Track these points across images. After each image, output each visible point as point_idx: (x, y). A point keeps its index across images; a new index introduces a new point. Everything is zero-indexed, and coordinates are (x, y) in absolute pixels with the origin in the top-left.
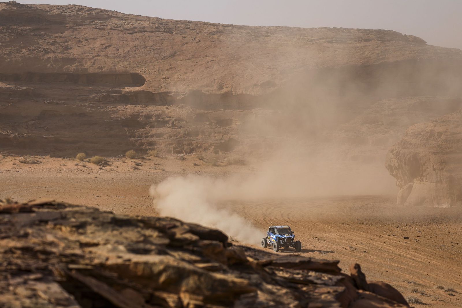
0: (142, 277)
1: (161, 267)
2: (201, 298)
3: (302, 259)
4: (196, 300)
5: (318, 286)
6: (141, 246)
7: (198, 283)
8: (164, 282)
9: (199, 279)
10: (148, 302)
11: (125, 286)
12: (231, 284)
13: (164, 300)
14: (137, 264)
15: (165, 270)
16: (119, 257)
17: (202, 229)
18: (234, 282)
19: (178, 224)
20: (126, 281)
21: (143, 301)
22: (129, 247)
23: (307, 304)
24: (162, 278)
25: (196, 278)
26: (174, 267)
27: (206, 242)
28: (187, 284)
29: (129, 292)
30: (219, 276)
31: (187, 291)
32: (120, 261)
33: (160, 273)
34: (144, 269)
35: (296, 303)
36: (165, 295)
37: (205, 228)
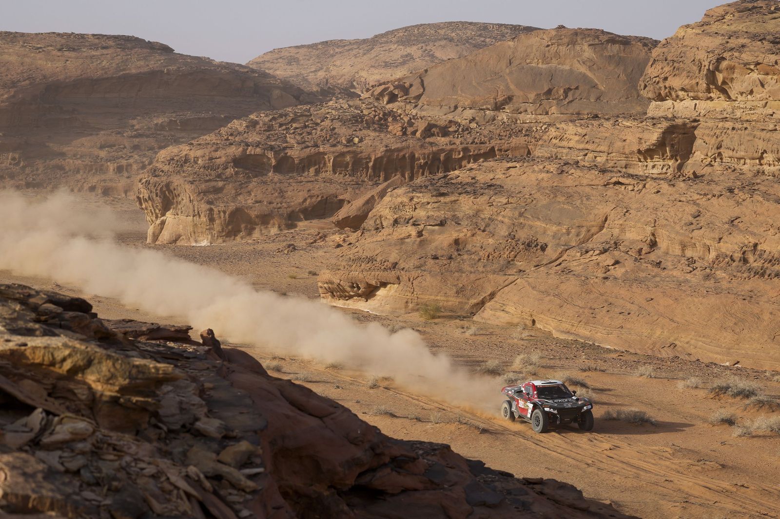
0: (40, 365)
1: (67, 352)
2: (117, 388)
4: (110, 391)
5: (191, 360)
6: (21, 324)
7: (112, 370)
8: (68, 371)
9: (114, 364)
10: (49, 395)
11: (23, 377)
12: (153, 370)
13: (71, 391)
14: (35, 348)
15: (70, 355)
16: (8, 341)
17: (62, 297)
18: (157, 369)
19: (33, 293)
20: (22, 371)
21: (45, 393)
22: (8, 327)
23: (203, 385)
24: (67, 365)
25: (110, 363)
26: (82, 352)
27: (71, 314)
28: (99, 373)
29: (27, 384)
30: (138, 361)
31: (99, 381)
32: (11, 345)
33: (64, 360)
34: (44, 356)
35: (194, 385)
36: (72, 386)
37: (64, 295)
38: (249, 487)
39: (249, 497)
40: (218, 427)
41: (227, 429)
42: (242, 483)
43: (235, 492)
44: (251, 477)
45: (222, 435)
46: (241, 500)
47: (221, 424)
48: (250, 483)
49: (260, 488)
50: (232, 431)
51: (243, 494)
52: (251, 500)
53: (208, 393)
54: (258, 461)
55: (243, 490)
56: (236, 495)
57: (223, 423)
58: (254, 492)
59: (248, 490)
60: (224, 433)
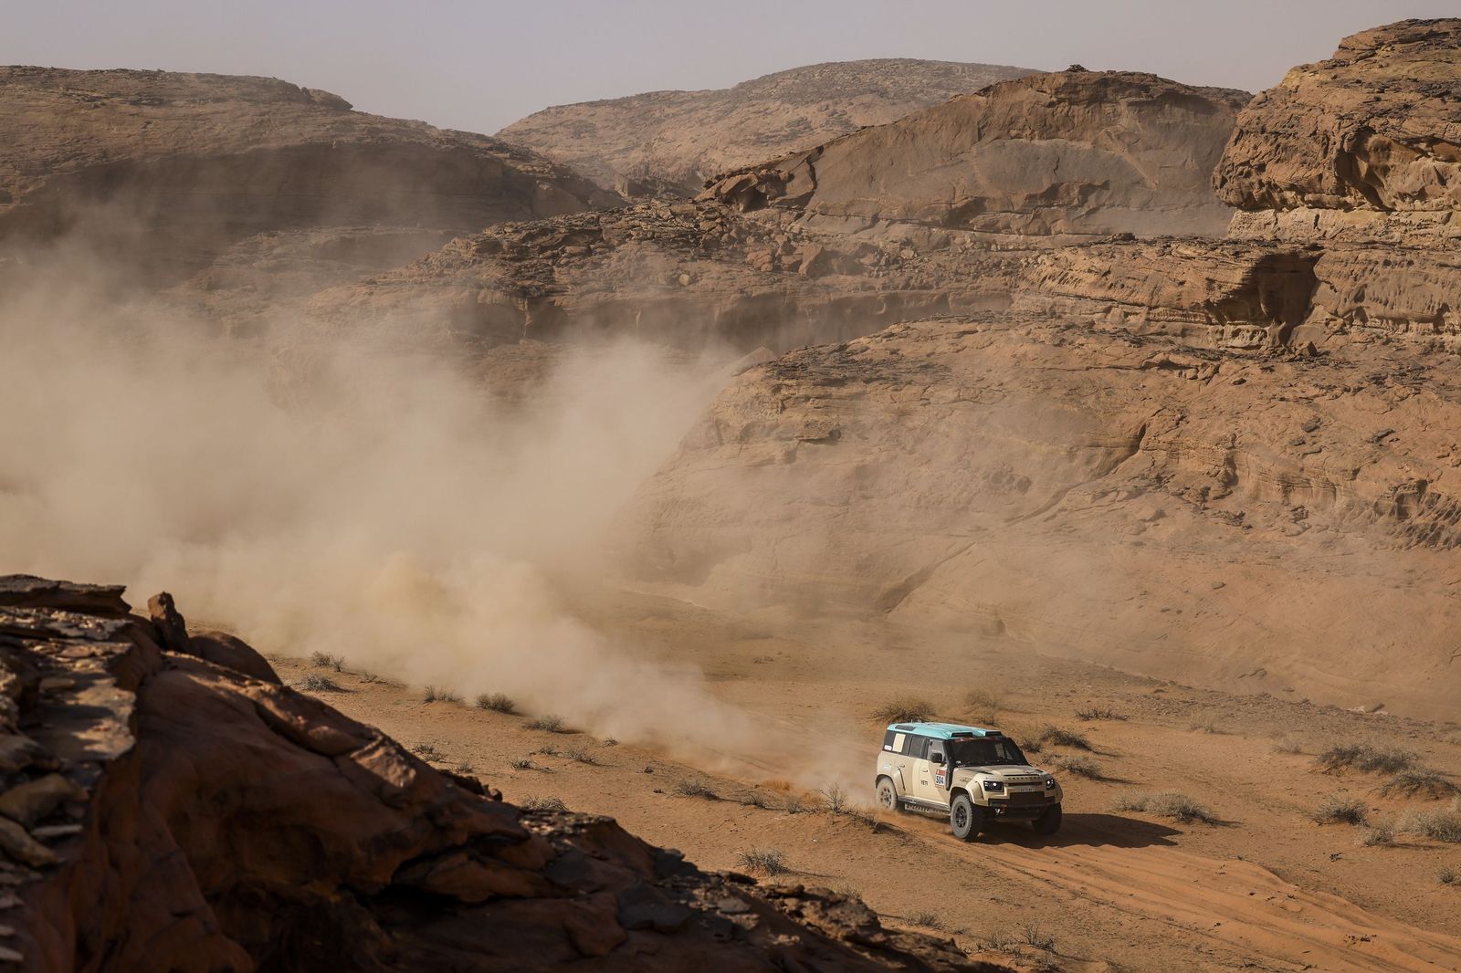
3: (40, 585)
5: (71, 641)
38: (38, 858)
39: (35, 876)
40: (18, 751)
41: (36, 754)
42: (26, 850)
43: (10, 867)
44: (51, 842)
45: (23, 764)
46: (18, 881)
47: (29, 746)
48: (43, 852)
49: (61, 860)
50: (50, 759)
51: (26, 870)
52: (39, 881)
53: (59, 696)
54: (79, 813)
55: (27, 864)
56: (11, 872)
57: (34, 743)
58: (48, 868)
59: (35, 863)
60: (29, 760)
